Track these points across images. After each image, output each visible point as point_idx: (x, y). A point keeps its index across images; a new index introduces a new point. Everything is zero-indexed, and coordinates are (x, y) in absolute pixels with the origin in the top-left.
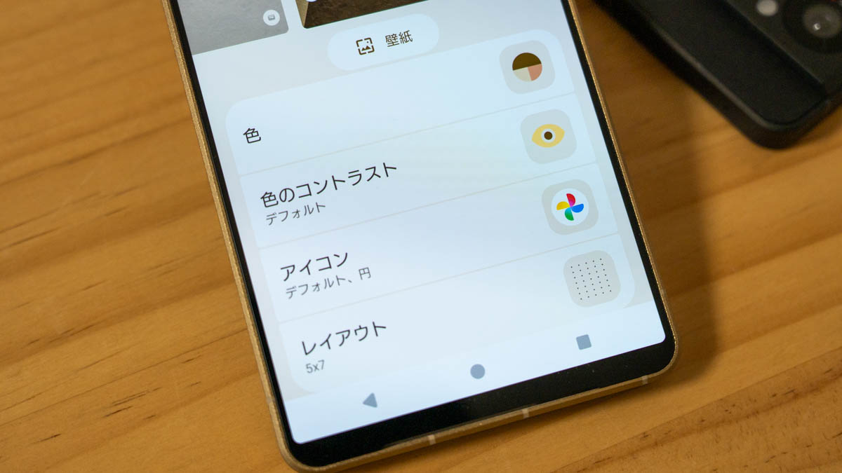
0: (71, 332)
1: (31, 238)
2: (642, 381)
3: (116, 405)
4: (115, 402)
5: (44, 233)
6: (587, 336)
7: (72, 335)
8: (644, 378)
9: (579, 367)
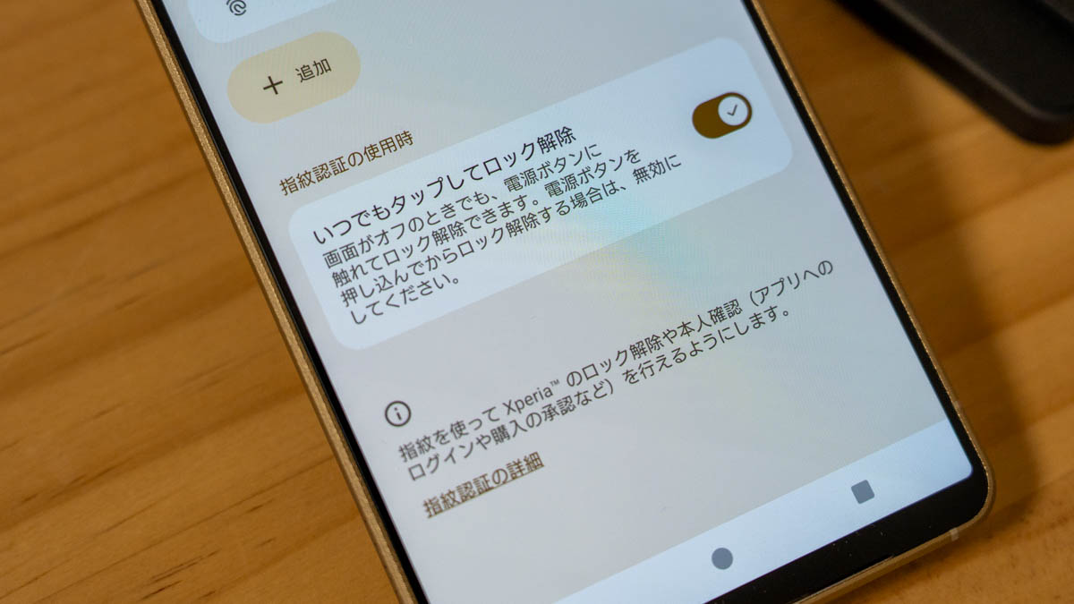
0: (82, 480)
1: (13, 348)
2: (950, 537)
3: (157, 581)
4: (154, 577)
5: (29, 341)
6: (866, 482)
7: (84, 484)
8: (954, 532)
9: (860, 531)
